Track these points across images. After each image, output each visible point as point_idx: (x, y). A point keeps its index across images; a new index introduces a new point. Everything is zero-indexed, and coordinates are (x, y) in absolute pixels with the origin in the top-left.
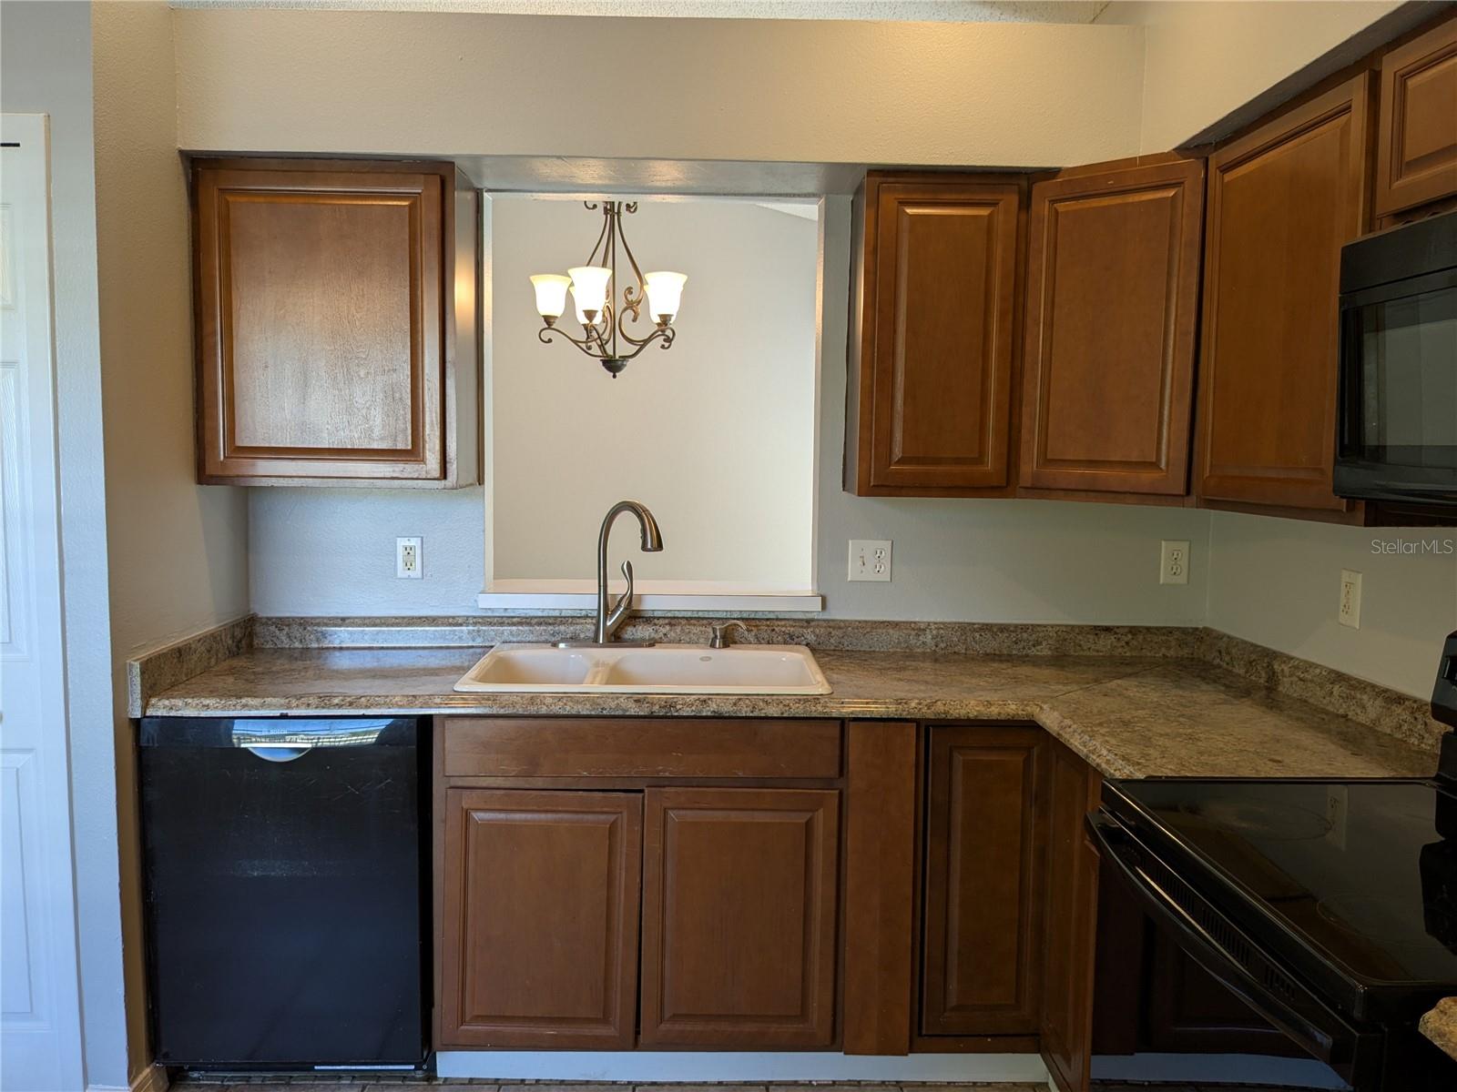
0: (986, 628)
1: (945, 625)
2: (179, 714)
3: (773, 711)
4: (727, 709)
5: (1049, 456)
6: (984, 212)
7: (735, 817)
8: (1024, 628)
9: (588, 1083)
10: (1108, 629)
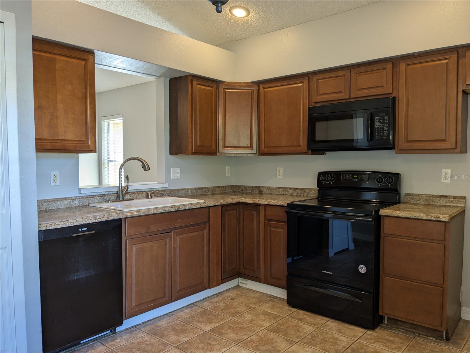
0: (199, 188)
1: (192, 189)
2: (50, 228)
3: (199, 206)
4: (190, 207)
5: (226, 146)
6: (211, 89)
7: (190, 235)
8: (206, 188)
9: (155, 318)
10: (219, 187)
